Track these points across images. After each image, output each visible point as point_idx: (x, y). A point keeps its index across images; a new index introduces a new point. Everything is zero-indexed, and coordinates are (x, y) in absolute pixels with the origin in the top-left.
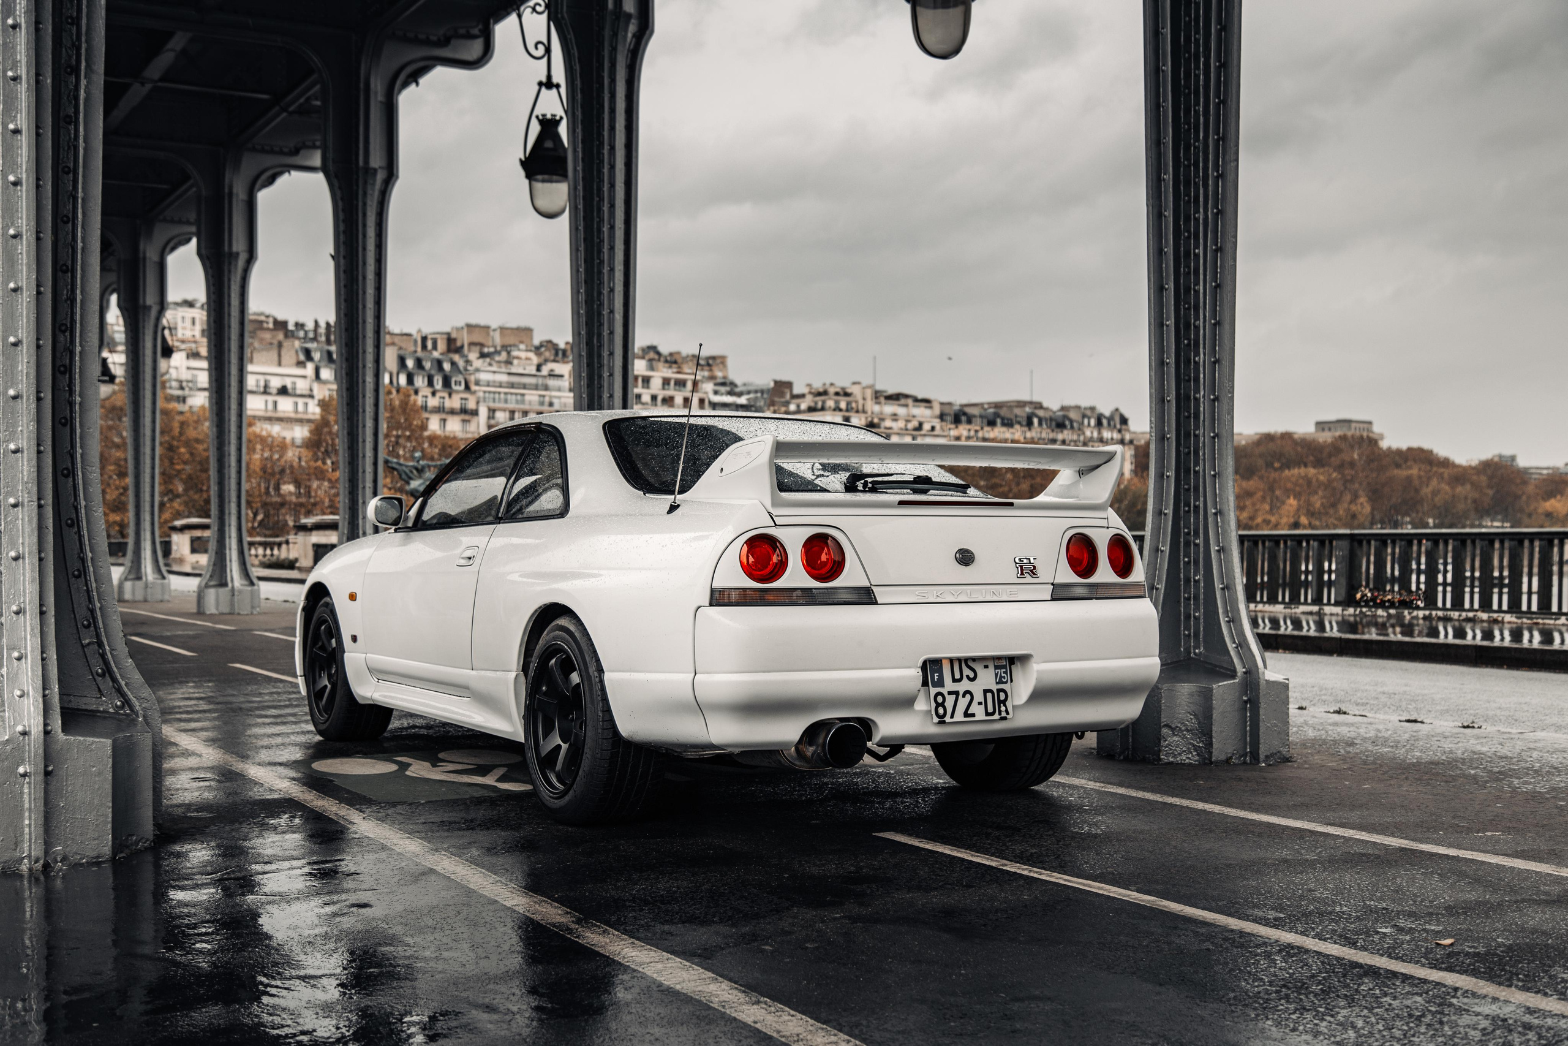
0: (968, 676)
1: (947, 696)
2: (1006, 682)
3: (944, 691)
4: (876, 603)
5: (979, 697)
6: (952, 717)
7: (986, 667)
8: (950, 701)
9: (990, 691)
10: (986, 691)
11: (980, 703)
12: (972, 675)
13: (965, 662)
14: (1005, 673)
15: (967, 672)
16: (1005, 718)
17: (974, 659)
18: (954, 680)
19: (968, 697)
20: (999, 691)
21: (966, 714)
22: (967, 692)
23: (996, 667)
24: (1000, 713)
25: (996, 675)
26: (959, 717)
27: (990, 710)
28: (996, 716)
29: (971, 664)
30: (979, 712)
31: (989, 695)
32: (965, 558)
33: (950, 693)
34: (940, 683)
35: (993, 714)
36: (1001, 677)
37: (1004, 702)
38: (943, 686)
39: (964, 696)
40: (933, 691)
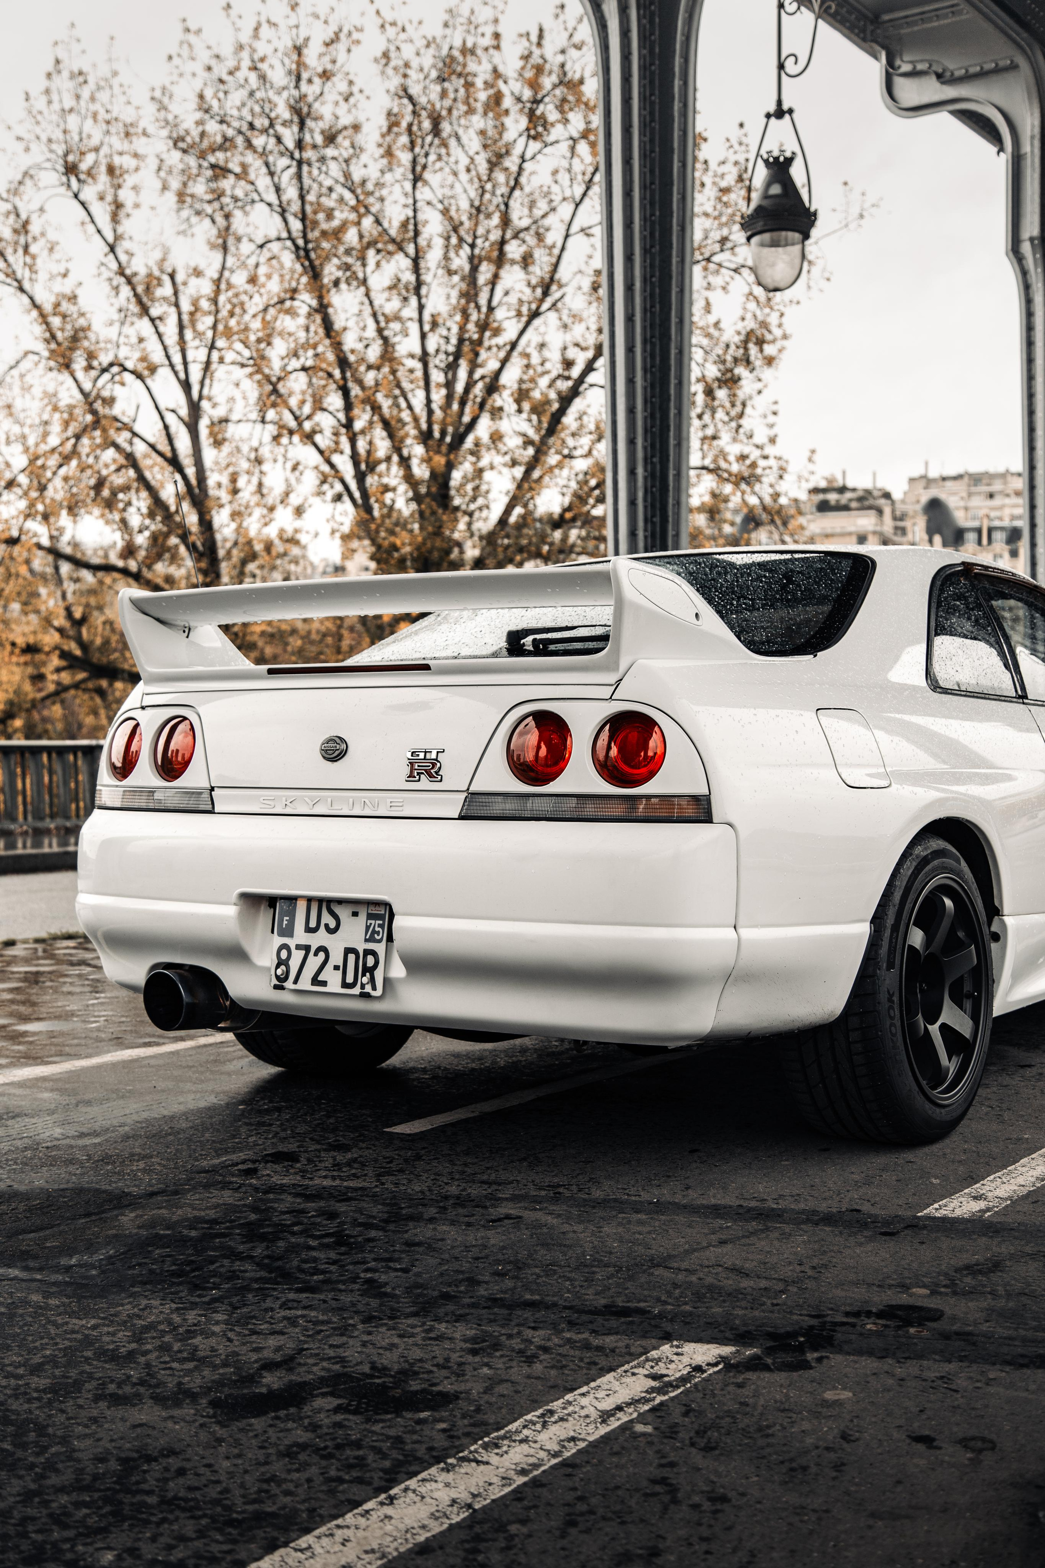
0: (327, 926)
1: (294, 952)
2: (380, 941)
3: (292, 943)
4: (215, 812)
5: (336, 958)
6: (296, 981)
7: (355, 914)
8: (296, 959)
9: (353, 951)
10: (348, 951)
12: (332, 924)
13: (327, 904)
14: (382, 927)
15: (327, 919)
16: (366, 995)
17: (340, 902)
18: (309, 930)
19: (322, 955)
20: (367, 952)
21: (315, 981)
22: (322, 949)
23: (370, 916)
24: (363, 986)
25: (368, 928)
26: (305, 983)
27: (350, 979)
28: (357, 991)
29: (334, 908)
31: (351, 958)
33: (298, 947)
34: (290, 931)
35: (353, 985)
36: (374, 932)
37: (371, 970)
38: (291, 935)
39: (316, 954)
40: (278, 941)
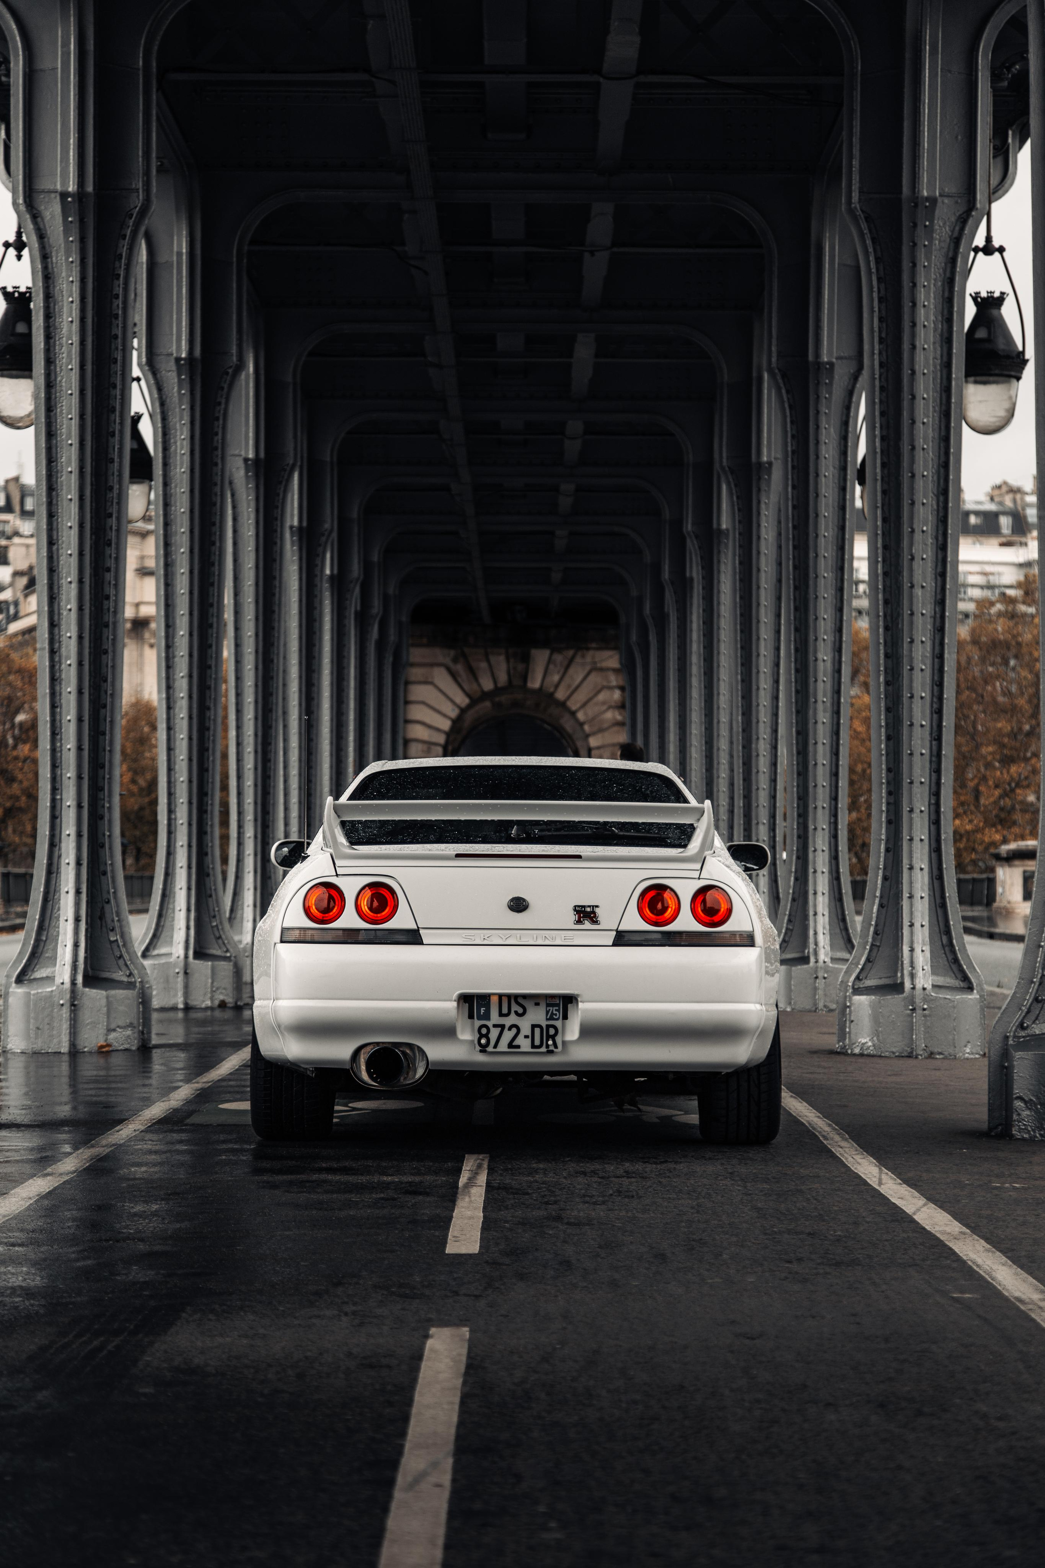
0: (516, 1013)
1: (492, 1029)
2: (557, 1019)
3: (490, 1024)
4: (422, 944)
5: (526, 1030)
6: (495, 1046)
7: (537, 1004)
8: (494, 1033)
9: (540, 1026)
11: (526, 1037)
12: (520, 1011)
13: (516, 998)
14: (559, 1010)
15: (515, 1007)
16: (550, 1052)
17: (525, 996)
18: (501, 1015)
19: (514, 1030)
20: (548, 1026)
21: (510, 1045)
22: (514, 1026)
23: (548, 1005)
24: (548, 1046)
25: (547, 1012)
26: (503, 1046)
27: (537, 1042)
28: (543, 1049)
29: (521, 1001)
30: (525, 1044)
31: (537, 1031)
32: (518, 905)
33: (495, 1026)
34: (487, 1016)
35: (540, 1046)
36: (553, 1014)
37: (553, 1037)
39: (510, 1029)
40: (478, 1023)
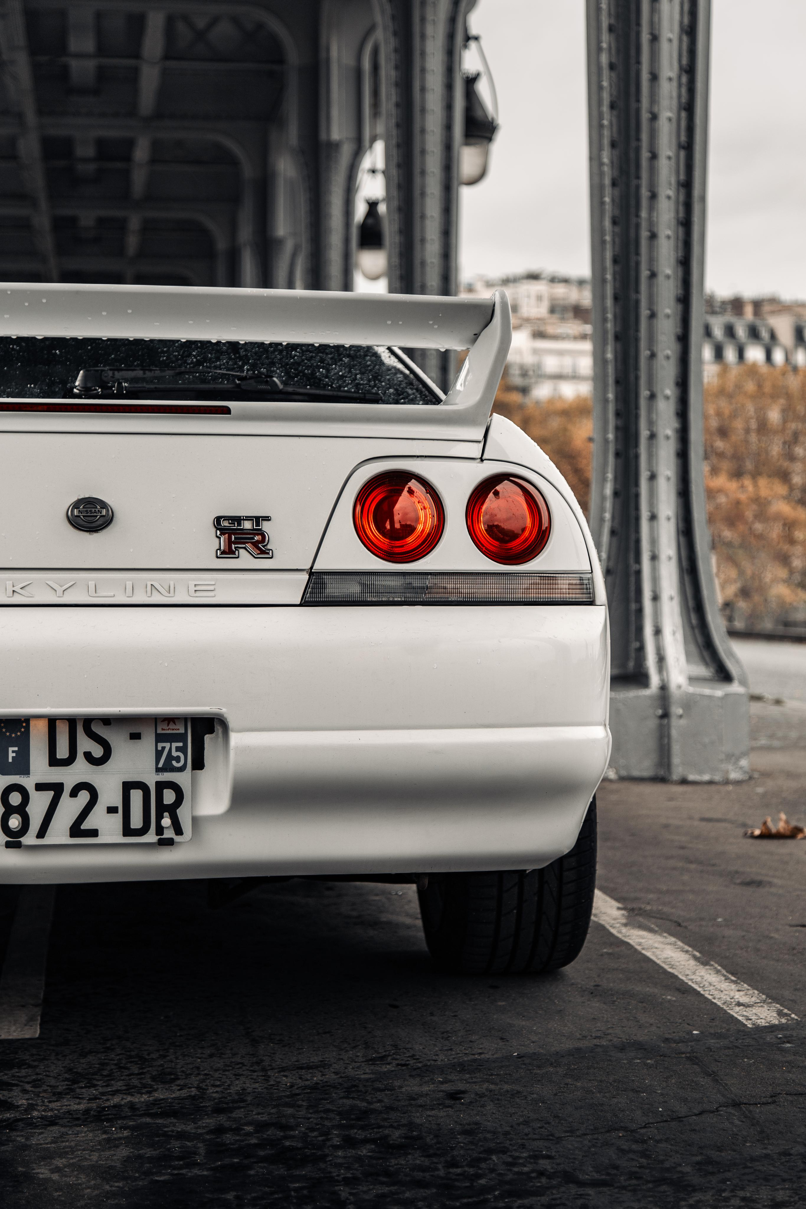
0: (88, 756)
1: (34, 795)
2: (182, 769)
3: (28, 782)
5: (110, 796)
6: (41, 834)
7: (135, 736)
8: (38, 804)
9: (142, 786)
10: (128, 787)
11: (112, 810)
12: (98, 752)
13: (84, 725)
14: (183, 750)
15: (85, 744)
16: (169, 842)
17: (107, 721)
18: (54, 761)
19: (84, 797)
20: (161, 786)
21: (76, 830)
22: (83, 786)
23: (160, 738)
24: (160, 830)
25: (158, 754)
27: (136, 822)
28: (151, 837)
29: (97, 729)
30: (108, 827)
31: (136, 796)
32: (90, 516)
33: (40, 787)
34: (21, 766)
35: (143, 831)
36: (170, 757)
37: (172, 810)
39: (74, 793)
